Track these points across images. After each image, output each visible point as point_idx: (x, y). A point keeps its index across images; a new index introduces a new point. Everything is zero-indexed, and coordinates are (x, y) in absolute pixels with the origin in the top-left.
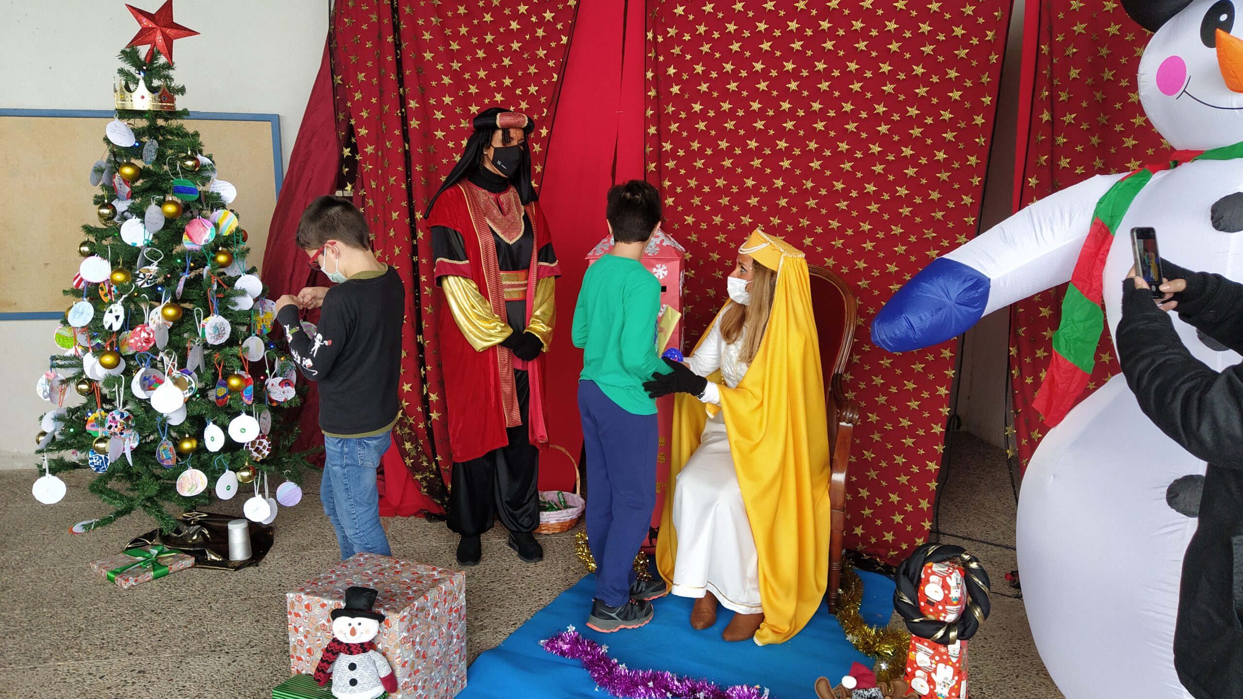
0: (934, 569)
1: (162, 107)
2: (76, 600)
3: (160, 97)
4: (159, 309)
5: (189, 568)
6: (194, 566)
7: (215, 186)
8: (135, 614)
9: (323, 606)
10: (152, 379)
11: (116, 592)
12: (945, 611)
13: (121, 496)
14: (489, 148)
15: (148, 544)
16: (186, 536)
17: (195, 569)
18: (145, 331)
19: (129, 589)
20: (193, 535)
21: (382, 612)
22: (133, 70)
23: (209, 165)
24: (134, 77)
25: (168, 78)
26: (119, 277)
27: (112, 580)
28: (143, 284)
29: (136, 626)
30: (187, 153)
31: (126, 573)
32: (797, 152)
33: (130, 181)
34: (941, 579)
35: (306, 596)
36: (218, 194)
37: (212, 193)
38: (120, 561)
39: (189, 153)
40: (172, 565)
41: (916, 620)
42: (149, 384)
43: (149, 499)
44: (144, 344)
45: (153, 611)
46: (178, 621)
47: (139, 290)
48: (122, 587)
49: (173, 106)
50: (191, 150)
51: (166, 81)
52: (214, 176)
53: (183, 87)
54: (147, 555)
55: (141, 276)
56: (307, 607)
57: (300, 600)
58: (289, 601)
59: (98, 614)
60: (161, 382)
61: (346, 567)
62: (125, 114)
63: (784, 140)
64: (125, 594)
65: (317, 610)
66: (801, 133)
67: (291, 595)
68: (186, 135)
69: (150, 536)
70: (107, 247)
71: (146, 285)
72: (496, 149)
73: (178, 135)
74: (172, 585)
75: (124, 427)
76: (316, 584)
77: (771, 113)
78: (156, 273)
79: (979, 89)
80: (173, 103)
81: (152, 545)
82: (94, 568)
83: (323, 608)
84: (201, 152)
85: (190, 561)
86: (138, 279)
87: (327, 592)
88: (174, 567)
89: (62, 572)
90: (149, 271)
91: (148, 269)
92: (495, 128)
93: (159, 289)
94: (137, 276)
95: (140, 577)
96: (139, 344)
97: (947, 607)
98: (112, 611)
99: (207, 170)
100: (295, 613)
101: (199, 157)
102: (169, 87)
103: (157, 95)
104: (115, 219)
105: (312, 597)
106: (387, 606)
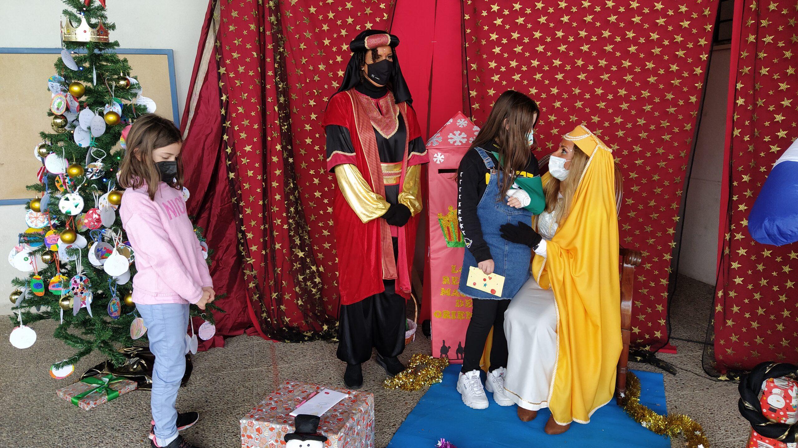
0: (776, 384)
1: (100, 39)
2: (50, 422)
3: (98, 31)
4: (106, 195)
5: (133, 390)
6: (137, 389)
7: (140, 100)
8: (100, 432)
9: (272, 429)
10: (103, 250)
11: (80, 413)
12: (786, 416)
13: (81, 340)
14: (364, 65)
15: (99, 373)
16: (127, 366)
17: (138, 392)
18: (96, 213)
19: (90, 410)
20: (133, 364)
21: (323, 434)
22: (74, 11)
23: (136, 84)
24: (76, 16)
25: (103, 16)
26: (75, 171)
27: (76, 404)
28: (92, 177)
29: (102, 442)
30: (120, 75)
31: (88, 397)
32: (568, 68)
33: (77, 97)
34: (784, 391)
35: (257, 422)
36: (145, 106)
37: (140, 105)
38: (79, 388)
39: (122, 74)
40: (121, 389)
41: (763, 424)
42: (102, 254)
43: (104, 342)
44: (96, 223)
45: (113, 428)
46: (135, 436)
47: (90, 182)
48: (84, 409)
49: (108, 39)
50: (123, 72)
51: (102, 20)
52: (140, 93)
53: (114, 24)
54: (100, 382)
55: (90, 170)
56: (258, 430)
57: (252, 425)
58: (242, 426)
59: (70, 433)
60: (110, 252)
61: (280, 394)
62: (70, 45)
63: (558, 59)
64: (88, 415)
65: (266, 433)
66: (571, 54)
67: (244, 421)
68: (118, 61)
69: (101, 367)
70: (61, 147)
71: (94, 178)
72: (368, 65)
73: (113, 62)
74: (124, 406)
75: (83, 288)
76: (262, 410)
77: (549, 40)
78: (102, 168)
79: (703, 19)
80: (107, 35)
81: (102, 373)
82: (60, 394)
83: (272, 431)
84: (128, 75)
85: (133, 385)
86: (88, 173)
87: (273, 417)
88: (122, 391)
89: (34, 398)
90: (95, 166)
91: (95, 165)
92: (366, 51)
93: (104, 180)
94: (86, 171)
95: (98, 401)
96: (92, 223)
97: (788, 413)
98: (80, 430)
99: (135, 88)
100: (247, 436)
101: (128, 77)
102: (104, 24)
103: (95, 30)
104: (66, 128)
105: (262, 423)
106: (325, 428)
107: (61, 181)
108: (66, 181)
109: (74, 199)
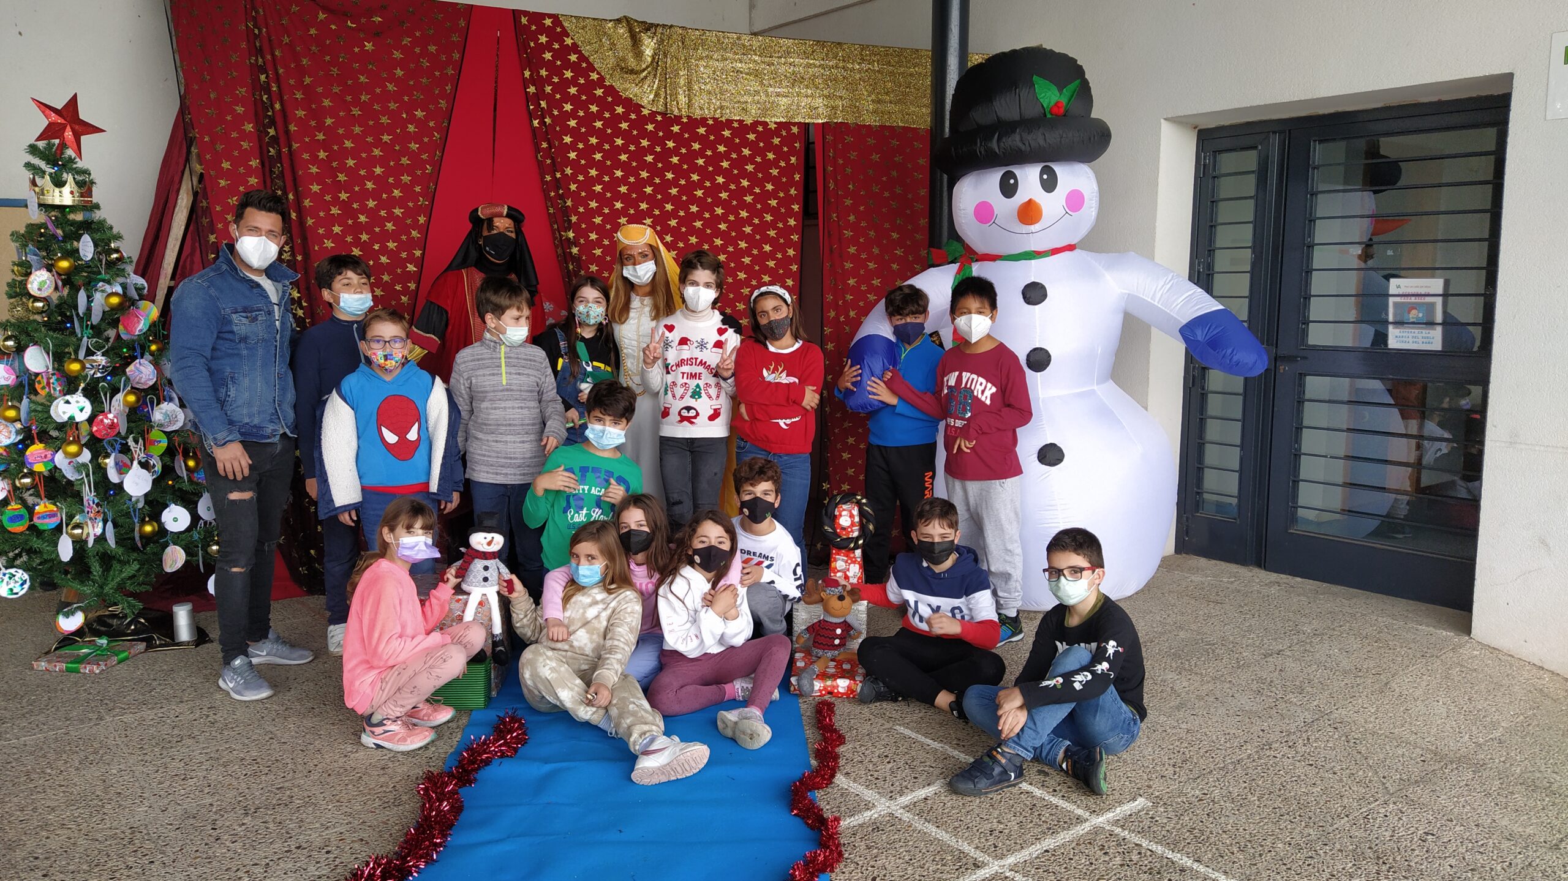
0: (842, 508)
1: (86, 200)
3: (82, 192)
4: (120, 396)
5: (144, 652)
6: (147, 651)
18: (108, 418)
23: (128, 258)
26: (76, 366)
28: (95, 373)
30: (110, 245)
33: (64, 274)
34: (847, 513)
41: (836, 541)
42: (122, 468)
47: (93, 381)
52: (128, 269)
55: (89, 366)
60: (131, 466)
69: (80, 633)
70: (45, 339)
71: (99, 375)
78: (105, 363)
81: (83, 641)
82: (40, 665)
85: (141, 647)
91: (93, 359)
93: (108, 378)
96: (102, 431)
97: (852, 529)
107: (44, 382)
108: (51, 381)
109: (77, 402)
